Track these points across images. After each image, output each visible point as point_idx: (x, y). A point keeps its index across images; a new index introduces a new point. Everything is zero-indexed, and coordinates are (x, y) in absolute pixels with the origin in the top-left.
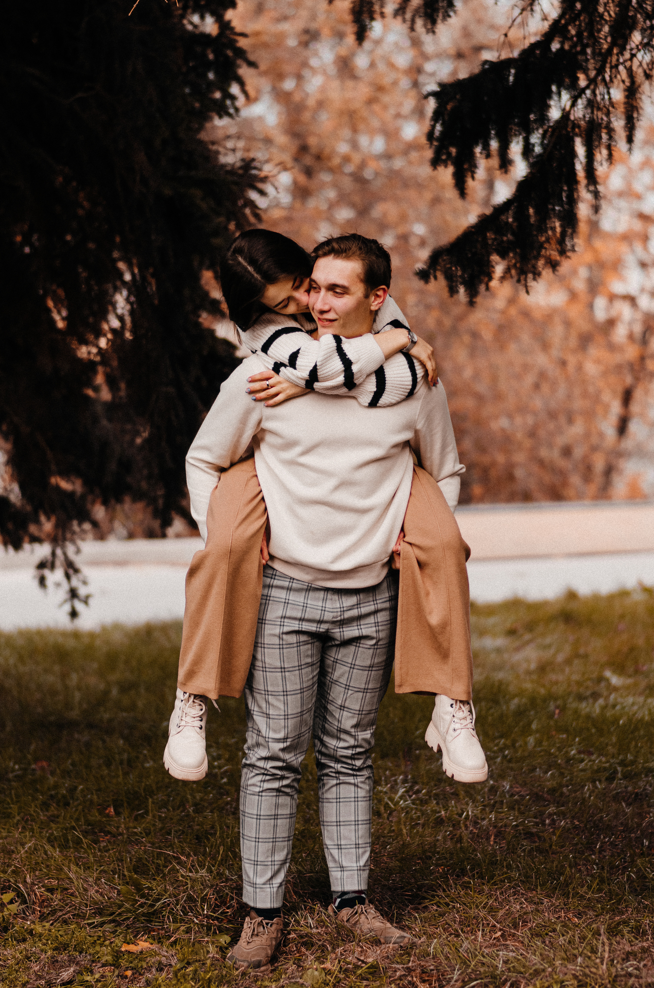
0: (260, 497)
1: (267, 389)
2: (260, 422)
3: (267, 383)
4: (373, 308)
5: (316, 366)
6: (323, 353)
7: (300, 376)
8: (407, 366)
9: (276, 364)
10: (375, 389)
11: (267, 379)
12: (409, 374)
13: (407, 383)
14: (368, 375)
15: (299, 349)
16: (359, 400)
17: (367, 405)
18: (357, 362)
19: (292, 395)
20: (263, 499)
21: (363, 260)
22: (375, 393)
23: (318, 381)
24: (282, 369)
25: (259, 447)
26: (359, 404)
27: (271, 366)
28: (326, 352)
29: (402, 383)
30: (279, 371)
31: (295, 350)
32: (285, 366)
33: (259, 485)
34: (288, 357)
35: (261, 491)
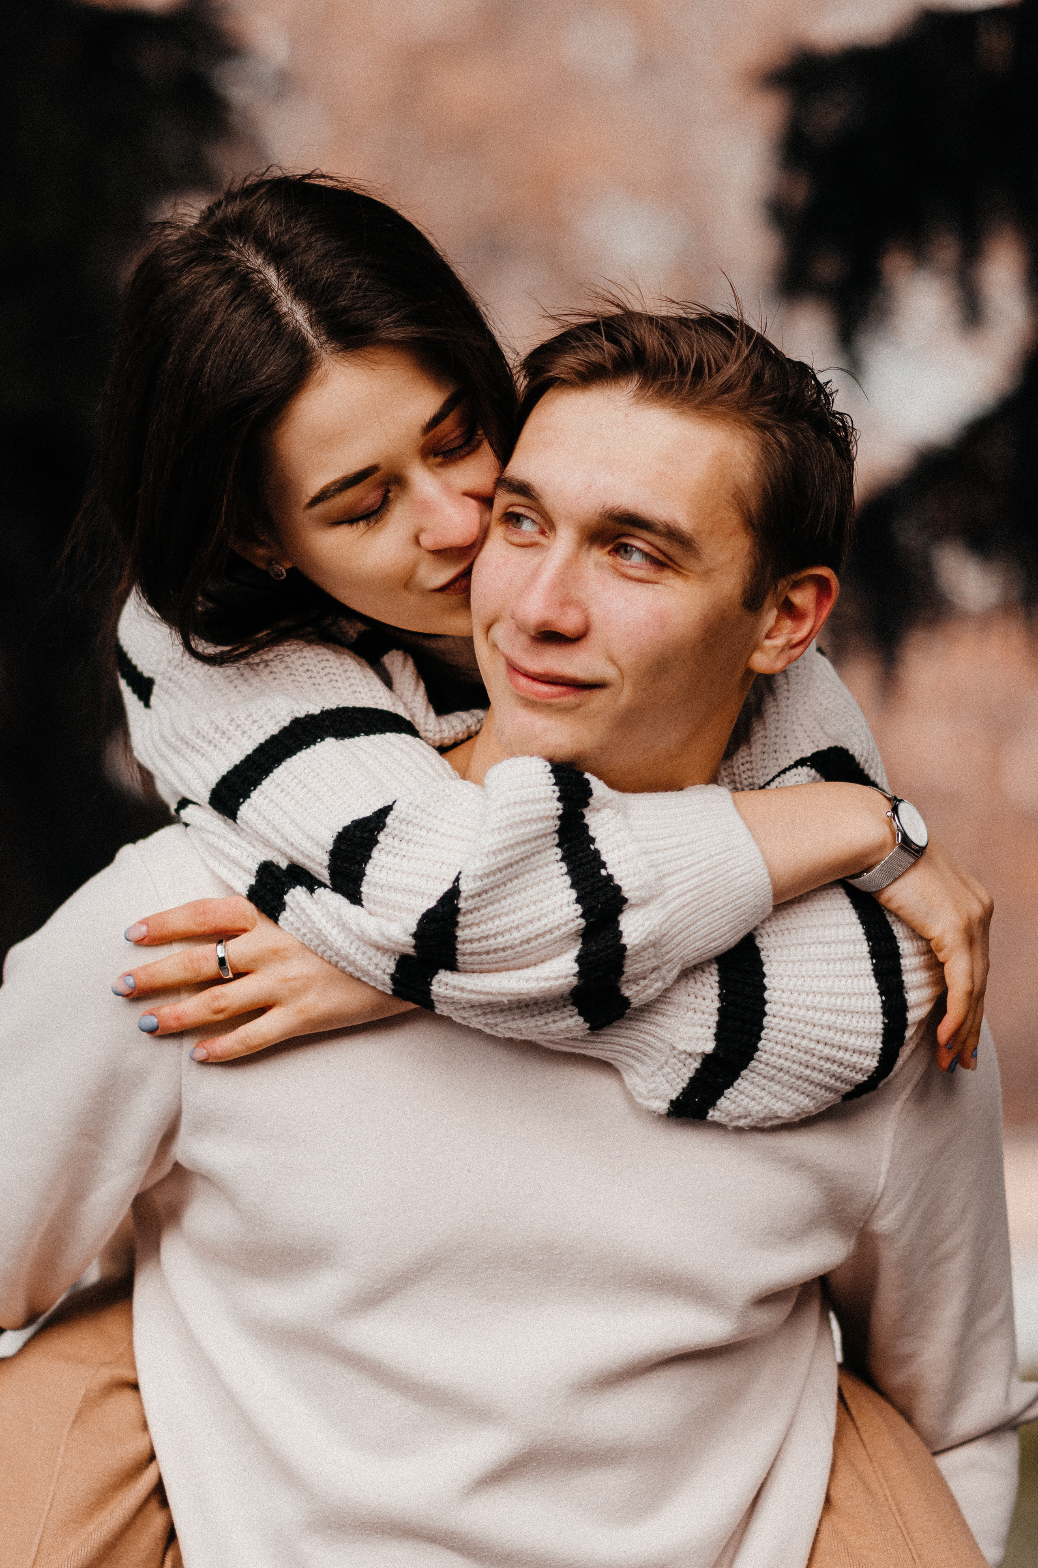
0: (145, 1483)
1: (218, 981)
2: (169, 1136)
3: (221, 951)
4: (762, 662)
5: (453, 894)
6: (494, 840)
7: (376, 937)
8: (867, 965)
9: (266, 869)
10: (709, 1046)
11: (222, 936)
12: (875, 1002)
13: (853, 1041)
14: (689, 972)
15: (385, 812)
16: (630, 1079)
17: (662, 1106)
18: (645, 902)
19: (329, 1019)
20: (159, 1493)
21: (761, 426)
22: (707, 1059)
23: (452, 966)
24: (296, 896)
25: (155, 1248)
26: (629, 1096)
27: (244, 881)
28: (509, 836)
29: (838, 1038)
30: (282, 906)
31: (366, 811)
32: (311, 883)
33: (145, 1426)
34: (328, 840)
35: (152, 1457)
